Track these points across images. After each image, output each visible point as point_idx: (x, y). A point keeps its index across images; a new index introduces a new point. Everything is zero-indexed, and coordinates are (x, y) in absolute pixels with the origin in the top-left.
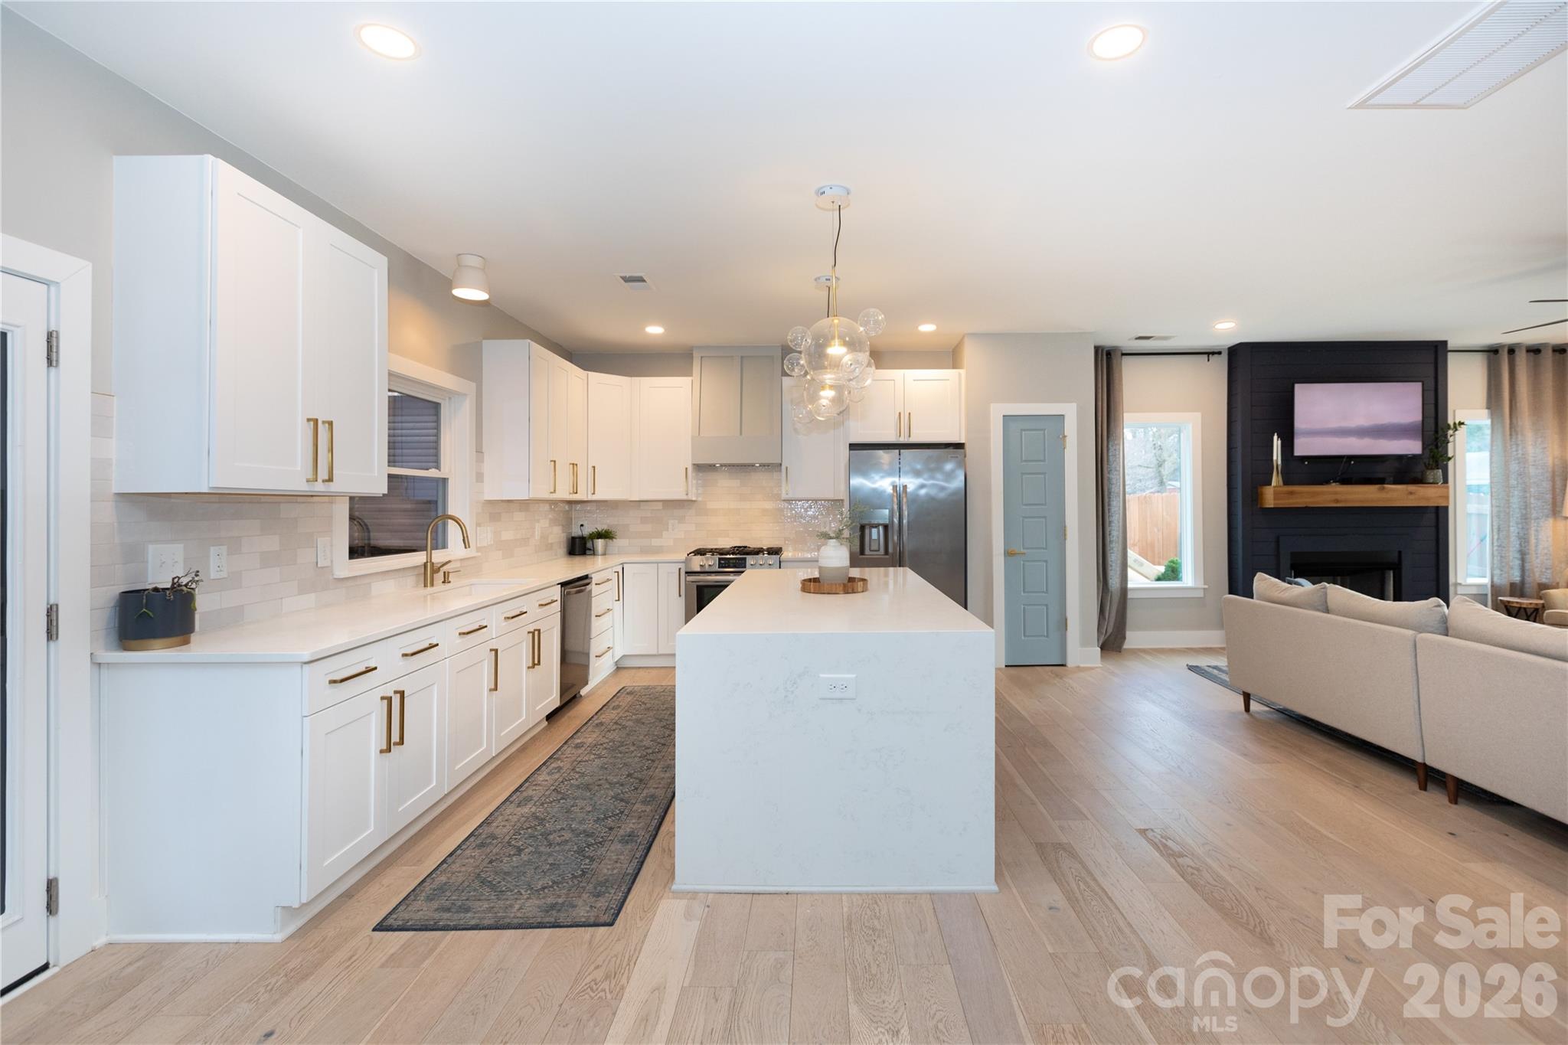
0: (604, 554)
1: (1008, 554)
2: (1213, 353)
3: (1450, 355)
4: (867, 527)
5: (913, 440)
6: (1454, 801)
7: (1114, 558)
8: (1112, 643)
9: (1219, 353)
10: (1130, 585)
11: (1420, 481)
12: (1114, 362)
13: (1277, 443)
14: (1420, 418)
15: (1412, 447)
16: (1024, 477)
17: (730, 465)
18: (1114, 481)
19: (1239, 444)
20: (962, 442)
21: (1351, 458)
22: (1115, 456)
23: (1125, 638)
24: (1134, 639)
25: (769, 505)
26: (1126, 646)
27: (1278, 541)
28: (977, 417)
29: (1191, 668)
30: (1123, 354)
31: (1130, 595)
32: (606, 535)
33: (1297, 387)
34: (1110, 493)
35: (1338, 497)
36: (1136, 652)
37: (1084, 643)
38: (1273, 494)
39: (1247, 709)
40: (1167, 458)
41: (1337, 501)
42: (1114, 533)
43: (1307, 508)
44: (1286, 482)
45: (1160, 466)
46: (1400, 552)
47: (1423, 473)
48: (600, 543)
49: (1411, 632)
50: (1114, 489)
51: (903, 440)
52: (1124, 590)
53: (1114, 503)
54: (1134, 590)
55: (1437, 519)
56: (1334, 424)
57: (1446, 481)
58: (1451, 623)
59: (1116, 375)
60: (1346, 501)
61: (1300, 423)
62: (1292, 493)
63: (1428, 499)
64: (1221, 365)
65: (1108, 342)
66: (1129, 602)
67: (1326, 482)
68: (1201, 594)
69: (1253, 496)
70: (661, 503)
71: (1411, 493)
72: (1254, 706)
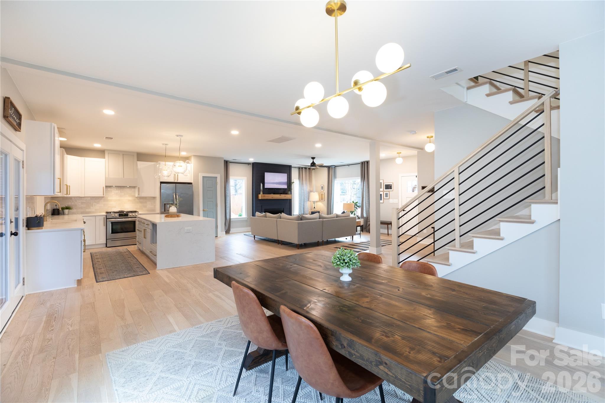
0: (68, 214)
1: (203, 210)
2: (249, 164)
3: (292, 168)
4: (166, 204)
5: (179, 181)
6: (282, 245)
7: (228, 211)
8: (228, 232)
9: (250, 164)
10: (231, 218)
11: (287, 194)
12: (228, 164)
13: (262, 185)
14: (287, 181)
15: (285, 187)
16: (208, 191)
17: (117, 186)
18: (228, 193)
19: (254, 185)
20: (192, 182)
21: (275, 189)
22: (228, 187)
23: (230, 230)
24: (232, 230)
25: (130, 198)
26: (230, 232)
27: (262, 206)
28: (196, 177)
29: (244, 235)
30: (230, 162)
31: (231, 220)
32: (68, 208)
33: (266, 173)
34: (227, 196)
35: (273, 197)
36: (233, 233)
37: (222, 231)
38: (260, 196)
39: (254, 239)
40: (238, 183)
41: (272, 198)
42: (228, 205)
43: (267, 199)
44: (263, 194)
45: (236, 186)
46: (284, 208)
47: (287, 192)
48: (66, 211)
49: (276, 219)
50: (228, 195)
51: (176, 181)
52: (230, 219)
53: (228, 198)
54: (232, 219)
55: (290, 201)
56: (272, 181)
57: (291, 194)
58: (281, 217)
59: (228, 168)
60: (274, 198)
61: (266, 181)
62: (264, 196)
63: (288, 197)
64: (251, 166)
65: (227, 159)
66: (231, 222)
67: (271, 194)
68: (246, 219)
69: (257, 197)
70: (90, 198)
71: (285, 196)
72: (255, 239)
